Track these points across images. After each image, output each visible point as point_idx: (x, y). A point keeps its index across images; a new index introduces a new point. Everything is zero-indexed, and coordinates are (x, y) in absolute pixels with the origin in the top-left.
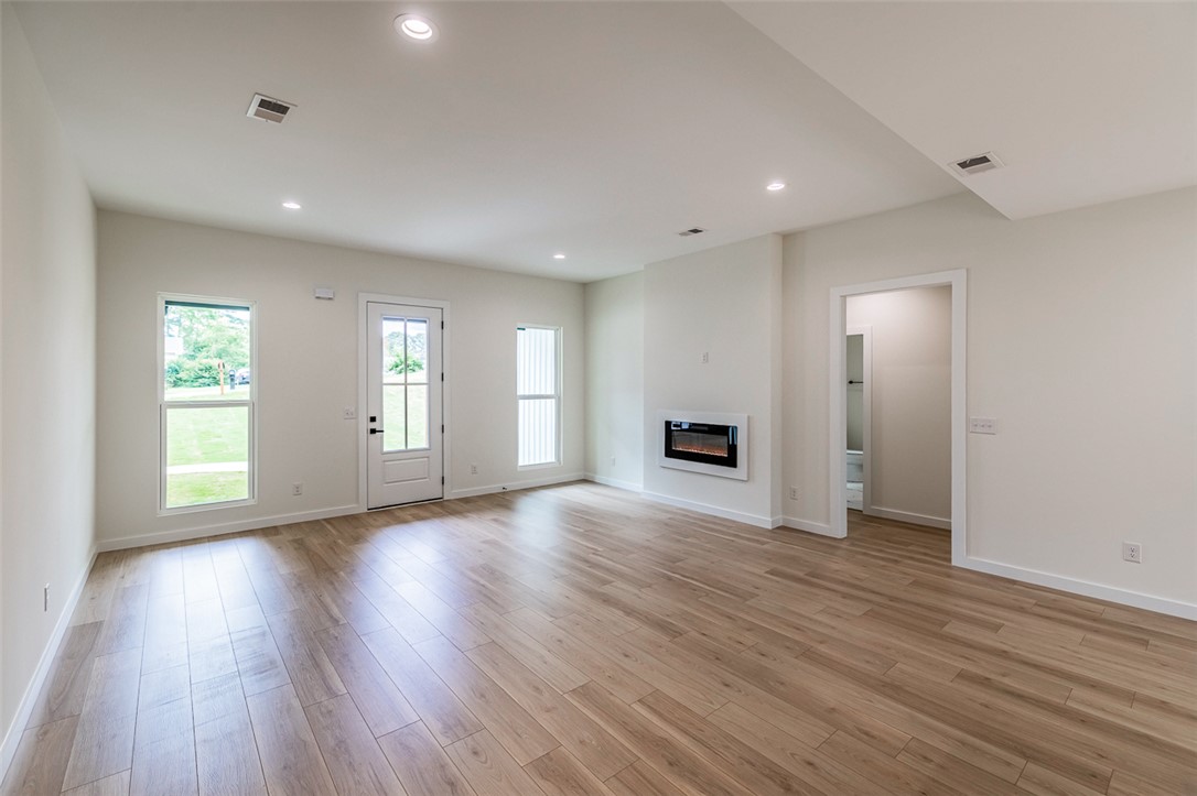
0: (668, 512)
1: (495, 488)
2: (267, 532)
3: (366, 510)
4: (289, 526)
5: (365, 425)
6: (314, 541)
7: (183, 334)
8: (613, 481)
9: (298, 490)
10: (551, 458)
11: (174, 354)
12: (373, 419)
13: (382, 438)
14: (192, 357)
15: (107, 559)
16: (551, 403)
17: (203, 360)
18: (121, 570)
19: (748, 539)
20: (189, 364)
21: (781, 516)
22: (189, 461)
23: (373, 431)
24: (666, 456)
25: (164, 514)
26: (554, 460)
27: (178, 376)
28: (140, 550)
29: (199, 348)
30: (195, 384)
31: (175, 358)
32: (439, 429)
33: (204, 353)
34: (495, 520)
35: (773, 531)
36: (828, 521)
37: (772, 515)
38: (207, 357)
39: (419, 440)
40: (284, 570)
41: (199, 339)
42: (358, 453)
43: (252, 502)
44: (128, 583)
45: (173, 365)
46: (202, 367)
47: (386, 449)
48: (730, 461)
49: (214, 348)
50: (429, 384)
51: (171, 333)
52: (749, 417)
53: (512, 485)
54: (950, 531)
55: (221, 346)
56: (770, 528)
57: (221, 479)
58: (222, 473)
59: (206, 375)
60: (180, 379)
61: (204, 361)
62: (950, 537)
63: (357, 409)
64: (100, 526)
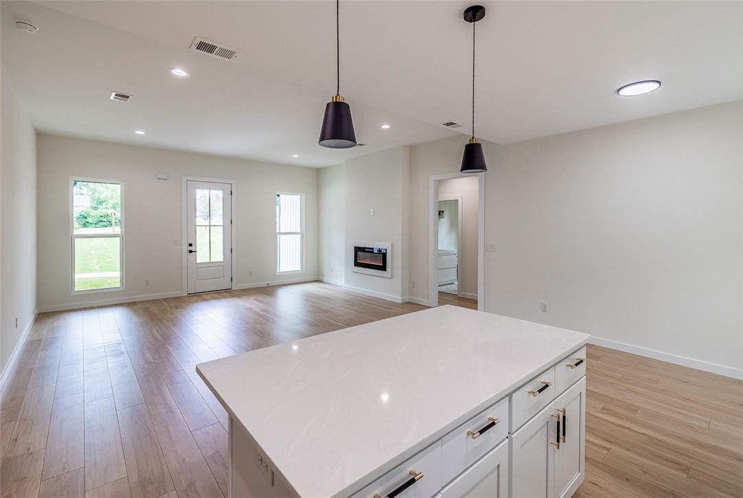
0: (351, 295)
1: (263, 284)
2: (129, 305)
3: (186, 295)
4: (142, 302)
5: (186, 248)
6: (154, 308)
7: (90, 193)
8: (333, 281)
9: (147, 283)
10: (298, 268)
11: (84, 206)
12: (191, 245)
13: (196, 255)
14: (95, 208)
15: (42, 316)
16: (299, 237)
17: (102, 210)
18: (51, 320)
19: (385, 307)
20: (93, 213)
21: (408, 297)
22: (91, 271)
23: (191, 252)
24: (355, 266)
25: (74, 294)
26: (299, 269)
27: (86, 220)
28: (61, 312)
29: (101, 203)
30: (97, 226)
31: (84, 209)
32: (230, 250)
33: (104, 206)
34: (256, 299)
35: (402, 304)
36: (428, 298)
37: (402, 296)
38: (106, 208)
39: (218, 256)
40: (135, 320)
41: (101, 197)
42: (182, 263)
43: (122, 289)
44: (54, 325)
45: (83, 213)
46: (102, 215)
47: (198, 261)
48: (383, 268)
49: (111, 202)
50: (223, 226)
51: (82, 192)
52: (392, 244)
53: (272, 283)
54: (477, 301)
55: (115, 201)
56: (400, 302)
57: (109, 281)
58: (110, 278)
59: (105, 220)
60: (88, 222)
61: (104, 211)
62: (477, 303)
63: (181, 239)
64: (39, 300)
